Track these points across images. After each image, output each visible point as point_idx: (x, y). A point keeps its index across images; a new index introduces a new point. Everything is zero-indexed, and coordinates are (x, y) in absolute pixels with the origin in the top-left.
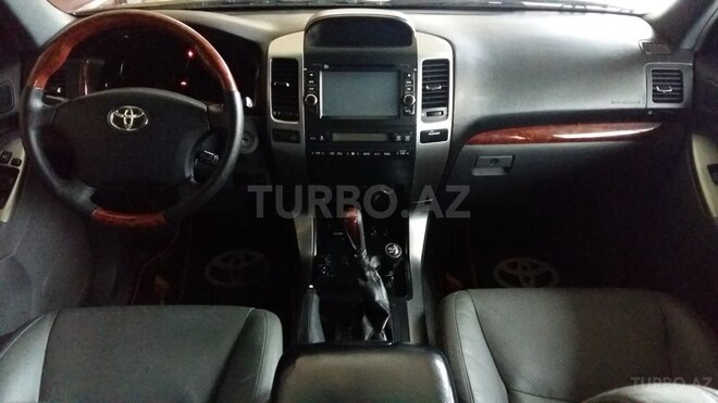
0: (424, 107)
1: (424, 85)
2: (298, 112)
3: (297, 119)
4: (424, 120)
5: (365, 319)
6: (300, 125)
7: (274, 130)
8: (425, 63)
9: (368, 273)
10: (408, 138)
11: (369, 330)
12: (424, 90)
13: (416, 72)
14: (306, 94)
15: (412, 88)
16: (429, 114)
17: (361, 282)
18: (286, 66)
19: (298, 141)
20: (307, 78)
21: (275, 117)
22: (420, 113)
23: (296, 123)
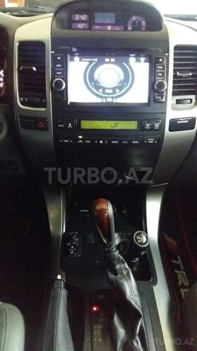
0: (174, 94)
1: (175, 71)
2: (45, 98)
3: (44, 105)
4: (173, 108)
5: (116, 319)
6: (48, 111)
7: (21, 117)
8: (176, 48)
9: (118, 267)
10: (157, 126)
11: (121, 332)
12: (175, 76)
13: (168, 57)
14: (53, 78)
15: (163, 73)
16: (178, 102)
17: (112, 276)
18: (32, 49)
19: (46, 129)
20: (55, 61)
21: (22, 103)
22: (171, 100)
23: (43, 109)
